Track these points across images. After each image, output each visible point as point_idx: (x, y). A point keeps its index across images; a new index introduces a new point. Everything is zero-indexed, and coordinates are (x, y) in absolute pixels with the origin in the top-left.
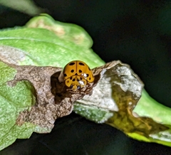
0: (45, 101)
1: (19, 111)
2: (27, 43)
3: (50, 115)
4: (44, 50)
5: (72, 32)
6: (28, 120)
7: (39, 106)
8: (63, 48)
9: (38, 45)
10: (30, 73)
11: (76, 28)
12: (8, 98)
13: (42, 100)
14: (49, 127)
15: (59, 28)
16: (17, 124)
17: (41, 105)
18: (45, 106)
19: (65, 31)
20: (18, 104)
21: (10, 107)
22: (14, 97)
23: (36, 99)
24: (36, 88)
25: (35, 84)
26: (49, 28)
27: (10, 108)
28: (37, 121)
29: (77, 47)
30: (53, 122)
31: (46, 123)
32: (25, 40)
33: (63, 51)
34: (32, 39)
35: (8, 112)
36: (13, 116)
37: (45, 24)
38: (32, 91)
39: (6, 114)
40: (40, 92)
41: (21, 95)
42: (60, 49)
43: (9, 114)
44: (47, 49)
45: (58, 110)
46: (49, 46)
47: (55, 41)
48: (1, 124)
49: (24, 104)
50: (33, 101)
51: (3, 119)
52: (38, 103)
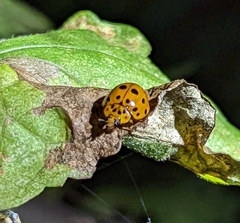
0: (83, 136)
1: (49, 148)
3: (91, 154)
6: (61, 161)
7: (76, 142)
8: (111, 57)
10: (63, 96)
12: (33, 131)
13: (80, 133)
14: (90, 171)
16: (46, 166)
17: (79, 141)
18: (84, 143)
19: (115, 31)
20: (47, 140)
21: (37, 143)
22: (42, 130)
23: (72, 133)
24: (71, 117)
25: (70, 112)
27: (37, 145)
28: (74, 163)
29: (131, 55)
30: (94, 164)
31: (86, 165)
33: (111, 61)
34: (69, 47)
35: (33, 150)
36: (41, 156)
37: (88, 23)
38: (66, 122)
39: (32, 153)
40: (76, 123)
41: (51, 127)
42: (107, 59)
43: (35, 153)
44: (88, 60)
45: (102, 148)
47: (100, 48)
48: (25, 167)
49: (56, 138)
50: (67, 135)
51: (27, 160)
52: (74, 138)
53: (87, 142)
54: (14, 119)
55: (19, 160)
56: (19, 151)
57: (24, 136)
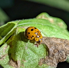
0: (53, 54)
1: (40, 58)
2: (41, 26)
3: (55, 61)
4: (48, 30)
6: (44, 63)
7: (50, 56)
9: (45, 27)
10: (45, 40)
12: (34, 52)
13: (52, 53)
14: (55, 67)
16: (39, 64)
17: (51, 56)
18: (53, 57)
20: (39, 55)
21: (36, 56)
22: (37, 52)
23: (49, 53)
24: (49, 47)
25: (48, 46)
27: (36, 57)
28: (49, 64)
29: (61, 29)
30: (57, 64)
31: (53, 64)
34: (42, 24)
35: (34, 58)
36: (37, 61)
37: (45, 17)
38: (46, 49)
39: (34, 59)
40: (50, 50)
41: (41, 51)
42: (55, 29)
45: (60, 59)
46: (50, 28)
48: (31, 65)
49: (42, 55)
50: (47, 54)
51: (32, 62)
52: (49, 55)
53: (54, 56)
54: (28, 47)
55: (29, 62)
56: (29, 59)
57: (31, 53)
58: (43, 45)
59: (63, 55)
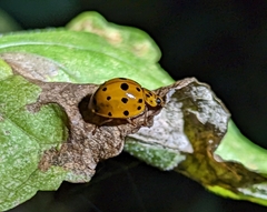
0: (82, 135)
1: (44, 149)
2: (62, 51)
3: (90, 155)
4: (87, 62)
5: (131, 38)
6: (56, 162)
7: (73, 142)
8: (116, 60)
9: (78, 55)
10: (61, 93)
11: (138, 33)
12: (27, 129)
13: (78, 133)
14: (88, 174)
15: (114, 33)
16: (39, 168)
17: (76, 141)
18: (82, 143)
19: (122, 37)
20: (41, 139)
21: (30, 142)
22: (36, 129)
23: (70, 132)
24: (69, 115)
25: (68, 109)
26: (99, 33)
27: (30, 144)
28: (70, 165)
30: (93, 166)
31: (83, 167)
32: (60, 47)
33: (116, 64)
34: (71, 46)
35: (27, 150)
36: (35, 157)
38: (63, 120)
39: (25, 153)
40: (74, 121)
41: (47, 126)
42: (112, 61)
43: (29, 154)
44: (91, 60)
45: (102, 149)
46: (95, 57)
47: (104, 50)
48: (17, 169)
49: (51, 138)
50: (64, 135)
51: (19, 161)
52: (71, 137)
53: (86, 142)
54: (6, 116)
55: (10, 161)
56: (11, 151)
57: (17, 134)
58: (53, 107)
59: (113, 138)
